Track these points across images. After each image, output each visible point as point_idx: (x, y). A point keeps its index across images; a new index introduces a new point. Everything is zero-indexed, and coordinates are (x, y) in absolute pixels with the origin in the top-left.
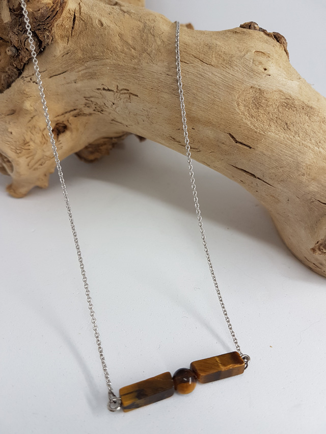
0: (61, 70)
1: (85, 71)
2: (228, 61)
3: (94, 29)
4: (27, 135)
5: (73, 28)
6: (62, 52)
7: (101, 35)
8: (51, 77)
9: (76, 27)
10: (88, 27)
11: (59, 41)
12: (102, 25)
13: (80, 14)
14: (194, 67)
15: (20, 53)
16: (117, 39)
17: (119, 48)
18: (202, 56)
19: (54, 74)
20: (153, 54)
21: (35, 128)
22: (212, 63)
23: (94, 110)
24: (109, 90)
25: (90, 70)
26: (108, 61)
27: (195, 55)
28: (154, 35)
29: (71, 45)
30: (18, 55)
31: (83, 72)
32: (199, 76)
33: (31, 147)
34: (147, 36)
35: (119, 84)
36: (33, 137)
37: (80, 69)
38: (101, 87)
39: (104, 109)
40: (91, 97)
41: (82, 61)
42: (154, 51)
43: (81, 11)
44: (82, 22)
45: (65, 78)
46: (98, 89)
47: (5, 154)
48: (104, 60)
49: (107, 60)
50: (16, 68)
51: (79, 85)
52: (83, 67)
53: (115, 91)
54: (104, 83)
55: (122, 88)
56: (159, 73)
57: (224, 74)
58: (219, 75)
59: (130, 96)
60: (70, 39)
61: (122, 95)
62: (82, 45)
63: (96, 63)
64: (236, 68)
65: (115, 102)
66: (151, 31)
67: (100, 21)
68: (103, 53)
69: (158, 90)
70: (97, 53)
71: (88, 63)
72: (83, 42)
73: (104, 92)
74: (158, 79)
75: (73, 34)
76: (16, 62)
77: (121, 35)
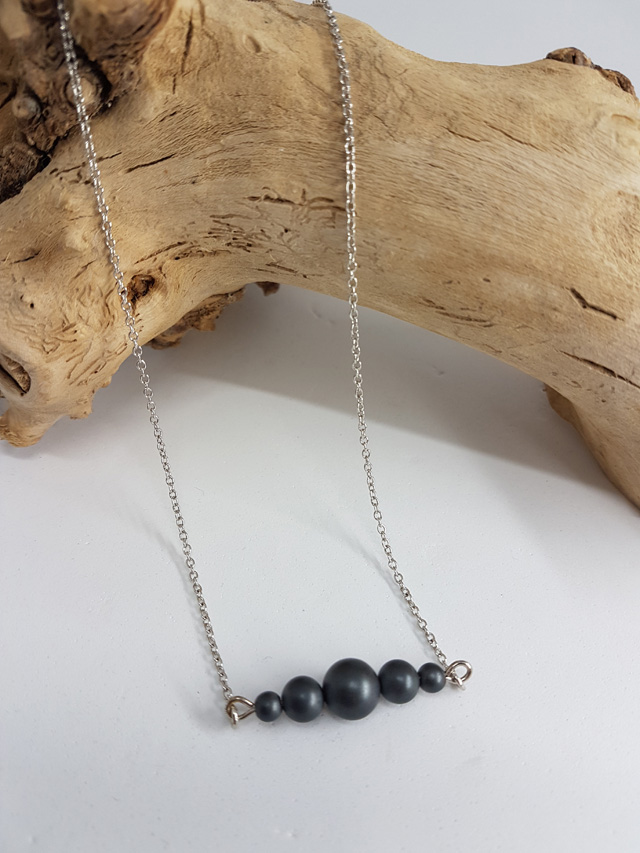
0: (158, 154)
1: (220, 157)
2: (563, 137)
3: (238, 58)
4: (70, 308)
5: (186, 54)
6: (161, 111)
7: (258, 72)
8: (130, 170)
9: (194, 51)
10: (222, 52)
11: (155, 84)
12: (258, 48)
13: (203, 21)
14: (492, 149)
15: (47, 112)
16: (296, 81)
17: (306, 103)
18: (506, 125)
19: (140, 163)
20: (389, 116)
21: (90, 289)
22: (533, 141)
23: (229, 244)
24: (280, 200)
25: (234, 155)
26: (282, 133)
27: (491, 122)
28: (386, 76)
29: (183, 95)
30: (44, 118)
31: (214, 158)
32: (505, 168)
33: (80, 336)
34: (370, 77)
35: (309, 186)
36: (84, 312)
37: (209, 150)
38: (262, 194)
39: (257, 241)
40: (231, 216)
41: (214, 132)
42: (391, 111)
43: (207, 13)
44: (207, 40)
45: (166, 172)
46: (254, 198)
47: (15, 355)
48: (271, 132)
49: (279, 132)
50: (34, 147)
51: (203, 188)
52: (215, 148)
53: (297, 202)
54: (268, 185)
55: (317, 195)
56: (411, 160)
57: (562, 164)
58: (549, 167)
59: (334, 214)
60: (179, 80)
61: (313, 212)
62: (209, 95)
63: (250, 137)
64: (583, 151)
65: (293, 226)
66: (378, 65)
67: (251, 38)
68: (265, 114)
69: (409, 199)
70: (250, 115)
71: (230, 137)
72: (213, 87)
73: (267, 203)
74: (410, 175)
75: (186, 69)
76: (35, 135)
77: (305, 74)
